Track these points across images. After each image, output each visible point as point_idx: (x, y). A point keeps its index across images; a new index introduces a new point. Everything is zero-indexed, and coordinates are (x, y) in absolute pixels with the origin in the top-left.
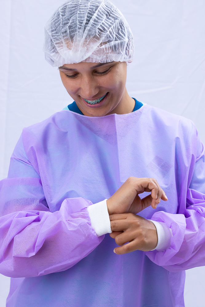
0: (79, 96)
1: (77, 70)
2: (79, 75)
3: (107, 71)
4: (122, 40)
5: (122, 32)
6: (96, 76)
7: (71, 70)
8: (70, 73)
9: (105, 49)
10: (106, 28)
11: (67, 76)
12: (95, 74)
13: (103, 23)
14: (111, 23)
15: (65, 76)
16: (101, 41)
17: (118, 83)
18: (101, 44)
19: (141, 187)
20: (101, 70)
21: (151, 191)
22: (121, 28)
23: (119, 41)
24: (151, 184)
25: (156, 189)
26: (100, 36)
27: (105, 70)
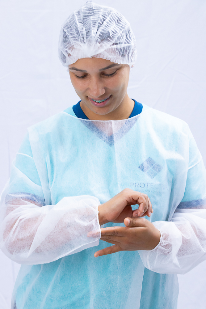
0: (87, 97)
1: (86, 71)
2: (88, 76)
3: (113, 74)
4: (130, 44)
5: (130, 37)
6: (104, 77)
7: (81, 71)
8: (80, 74)
9: (116, 49)
10: (117, 31)
11: (77, 77)
12: (102, 76)
13: (114, 27)
14: (122, 27)
15: (75, 77)
16: (114, 42)
17: (122, 86)
18: (113, 44)
19: (131, 198)
20: (108, 72)
21: (140, 204)
22: (129, 34)
23: (127, 45)
24: (141, 198)
25: (145, 205)
26: (113, 37)
27: (113, 73)
